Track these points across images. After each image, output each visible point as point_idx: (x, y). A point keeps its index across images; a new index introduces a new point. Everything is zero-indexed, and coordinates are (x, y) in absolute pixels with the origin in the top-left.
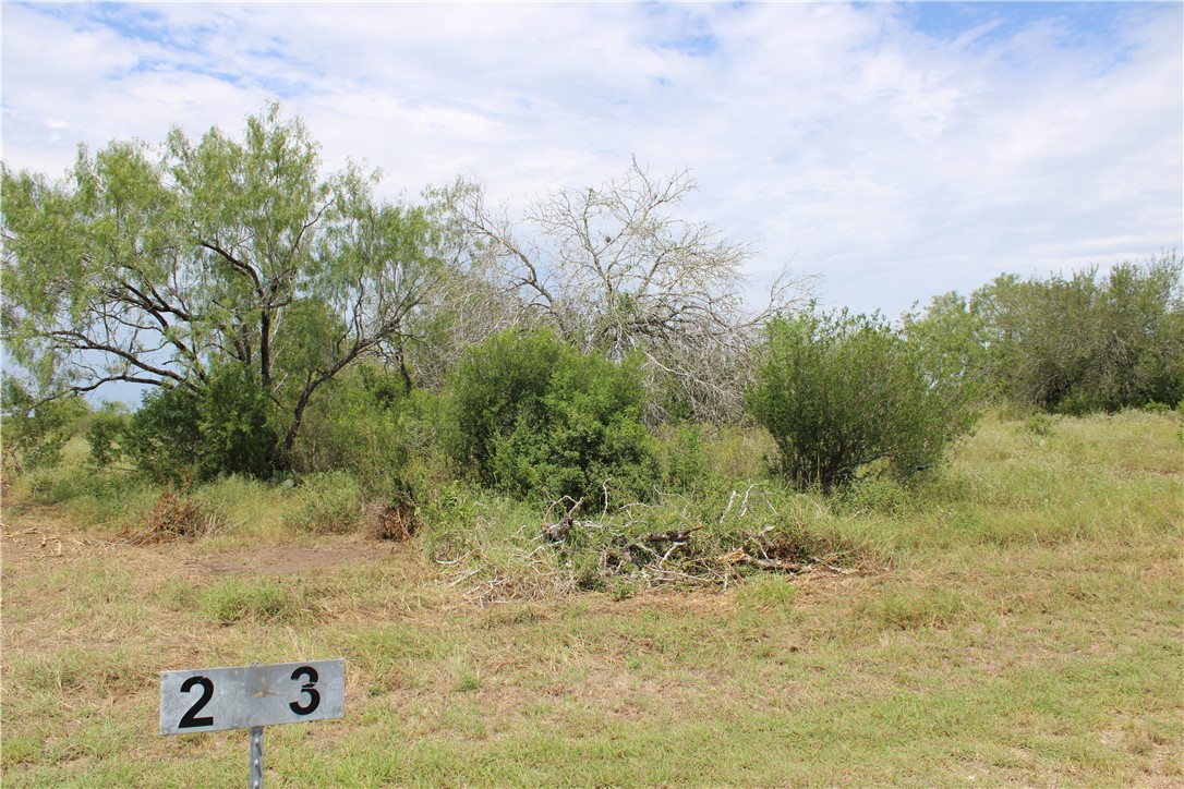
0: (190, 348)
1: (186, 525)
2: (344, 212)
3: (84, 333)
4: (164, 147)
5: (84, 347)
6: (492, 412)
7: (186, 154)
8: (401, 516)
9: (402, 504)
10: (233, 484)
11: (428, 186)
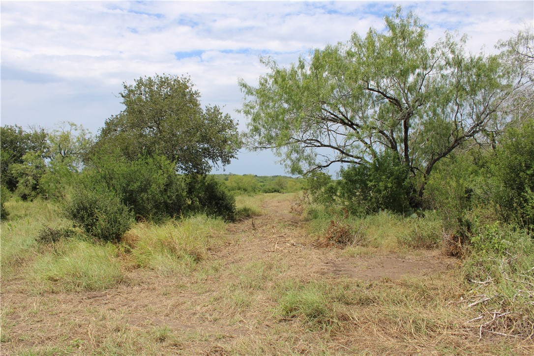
0: (369, 143)
1: (342, 238)
2: (449, 64)
3: (319, 140)
4: (349, 43)
5: (319, 146)
6: (527, 174)
7: (360, 45)
8: (462, 243)
9: (462, 235)
10: (384, 216)
11: (499, 41)
